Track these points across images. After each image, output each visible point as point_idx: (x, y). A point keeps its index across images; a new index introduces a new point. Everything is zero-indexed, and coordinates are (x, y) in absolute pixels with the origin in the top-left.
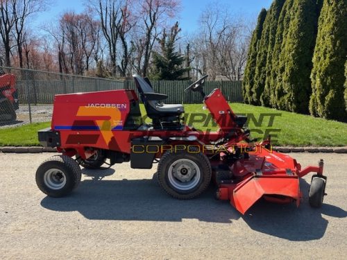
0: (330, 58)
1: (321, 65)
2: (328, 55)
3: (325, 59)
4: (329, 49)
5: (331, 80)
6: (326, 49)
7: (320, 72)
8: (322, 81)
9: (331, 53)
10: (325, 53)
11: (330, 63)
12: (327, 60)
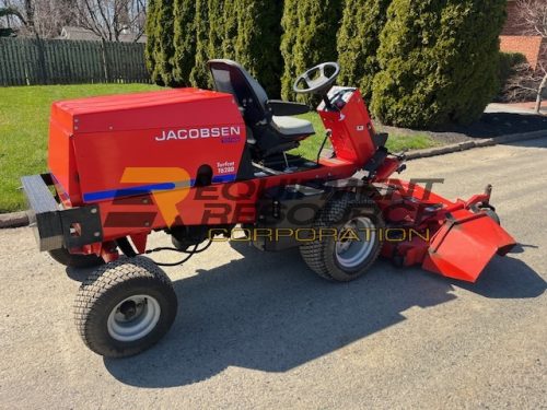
0: (317, 23)
1: (302, 32)
2: (313, 19)
3: (308, 23)
4: (314, 9)
5: (319, 55)
6: (309, 8)
7: (302, 42)
8: (306, 56)
9: (318, 15)
10: (308, 15)
11: (318, 30)
12: (312, 26)
